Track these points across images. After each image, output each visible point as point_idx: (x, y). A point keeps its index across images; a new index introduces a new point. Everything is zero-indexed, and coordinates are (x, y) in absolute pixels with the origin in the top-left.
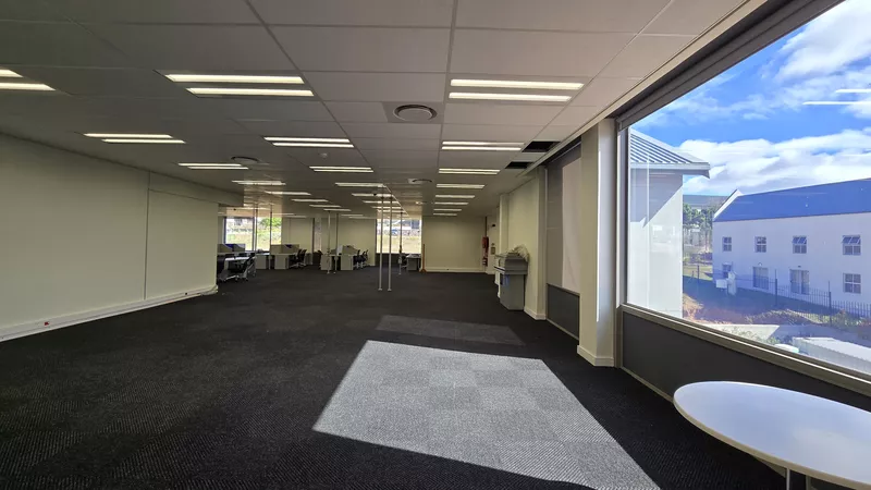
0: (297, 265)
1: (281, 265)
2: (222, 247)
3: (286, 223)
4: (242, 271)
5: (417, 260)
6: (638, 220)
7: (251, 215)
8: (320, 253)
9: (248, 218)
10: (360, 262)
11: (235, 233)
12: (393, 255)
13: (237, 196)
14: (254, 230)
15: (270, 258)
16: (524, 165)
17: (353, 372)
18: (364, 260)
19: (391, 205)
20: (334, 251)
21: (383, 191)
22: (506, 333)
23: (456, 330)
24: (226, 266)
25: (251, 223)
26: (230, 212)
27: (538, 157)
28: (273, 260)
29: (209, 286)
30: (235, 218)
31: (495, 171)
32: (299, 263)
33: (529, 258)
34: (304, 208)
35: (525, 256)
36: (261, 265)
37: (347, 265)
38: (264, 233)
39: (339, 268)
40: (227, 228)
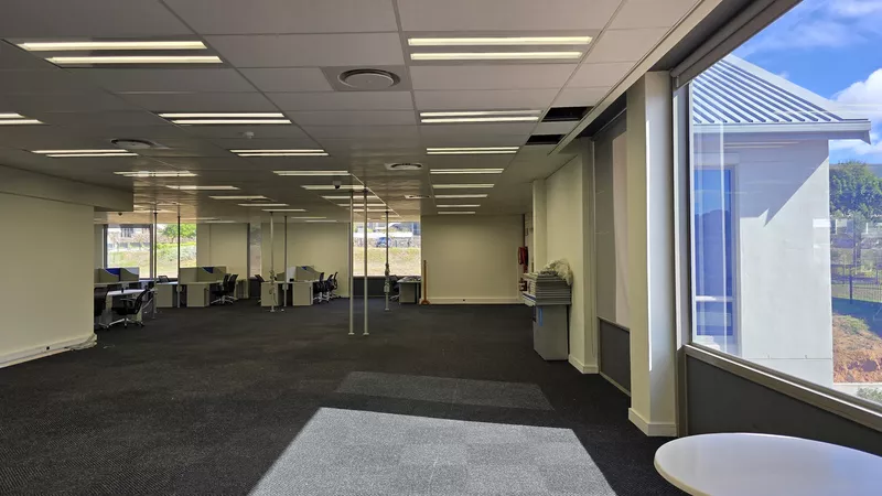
0: (223, 299)
1: (197, 300)
2: (100, 274)
3: (204, 232)
4: (133, 312)
5: (415, 286)
6: (757, 214)
7: (146, 221)
8: (259, 280)
9: (144, 226)
10: (324, 291)
11: (122, 250)
12: (370, 279)
13: (122, 194)
14: (153, 245)
15: (179, 289)
16: (555, 139)
17: (294, 448)
18: (332, 288)
19: (366, 201)
20: (282, 276)
21: (349, 181)
22: (532, 394)
23: (456, 391)
24: (109, 305)
25: (147, 232)
26: (112, 217)
27: (570, 129)
28: (184, 293)
29: (83, 335)
30: (123, 226)
31: (513, 149)
32: (229, 294)
33: (572, 278)
34: (229, 208)
35: (566, 276)
36: (164, 300)
37: (303, 297)
38: (167, 247)
39: (290, 303)
40: (109, 241)
